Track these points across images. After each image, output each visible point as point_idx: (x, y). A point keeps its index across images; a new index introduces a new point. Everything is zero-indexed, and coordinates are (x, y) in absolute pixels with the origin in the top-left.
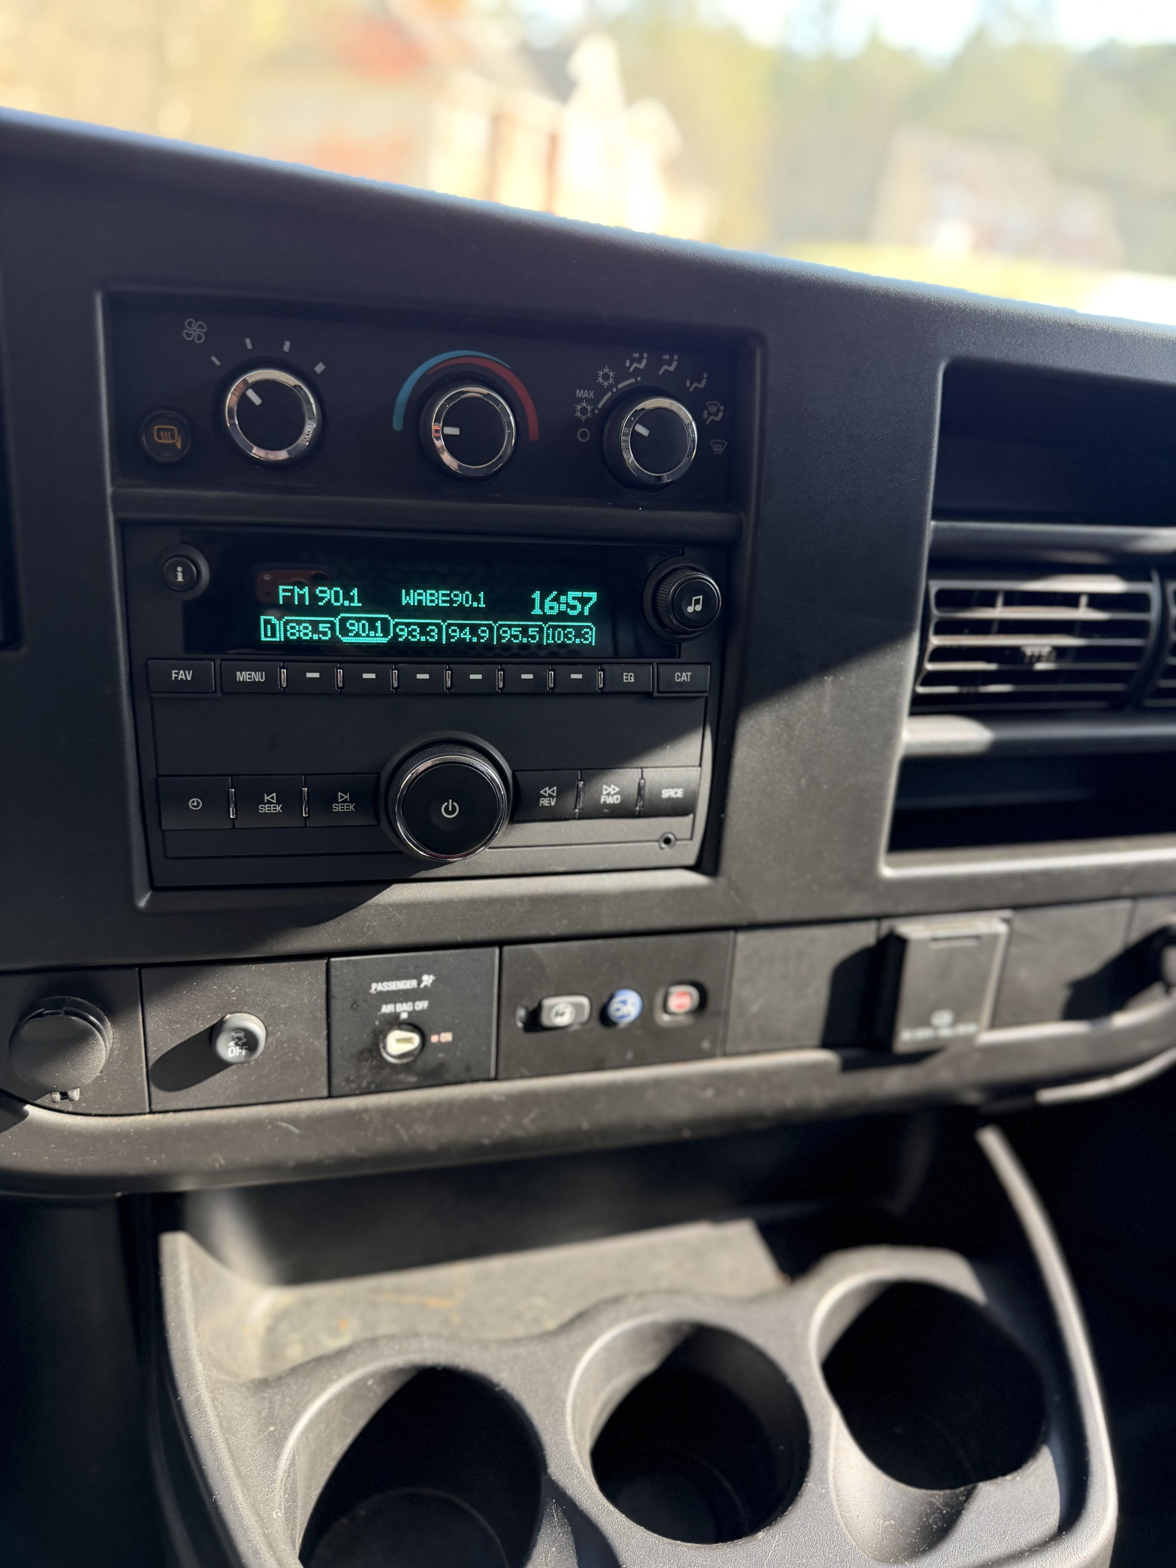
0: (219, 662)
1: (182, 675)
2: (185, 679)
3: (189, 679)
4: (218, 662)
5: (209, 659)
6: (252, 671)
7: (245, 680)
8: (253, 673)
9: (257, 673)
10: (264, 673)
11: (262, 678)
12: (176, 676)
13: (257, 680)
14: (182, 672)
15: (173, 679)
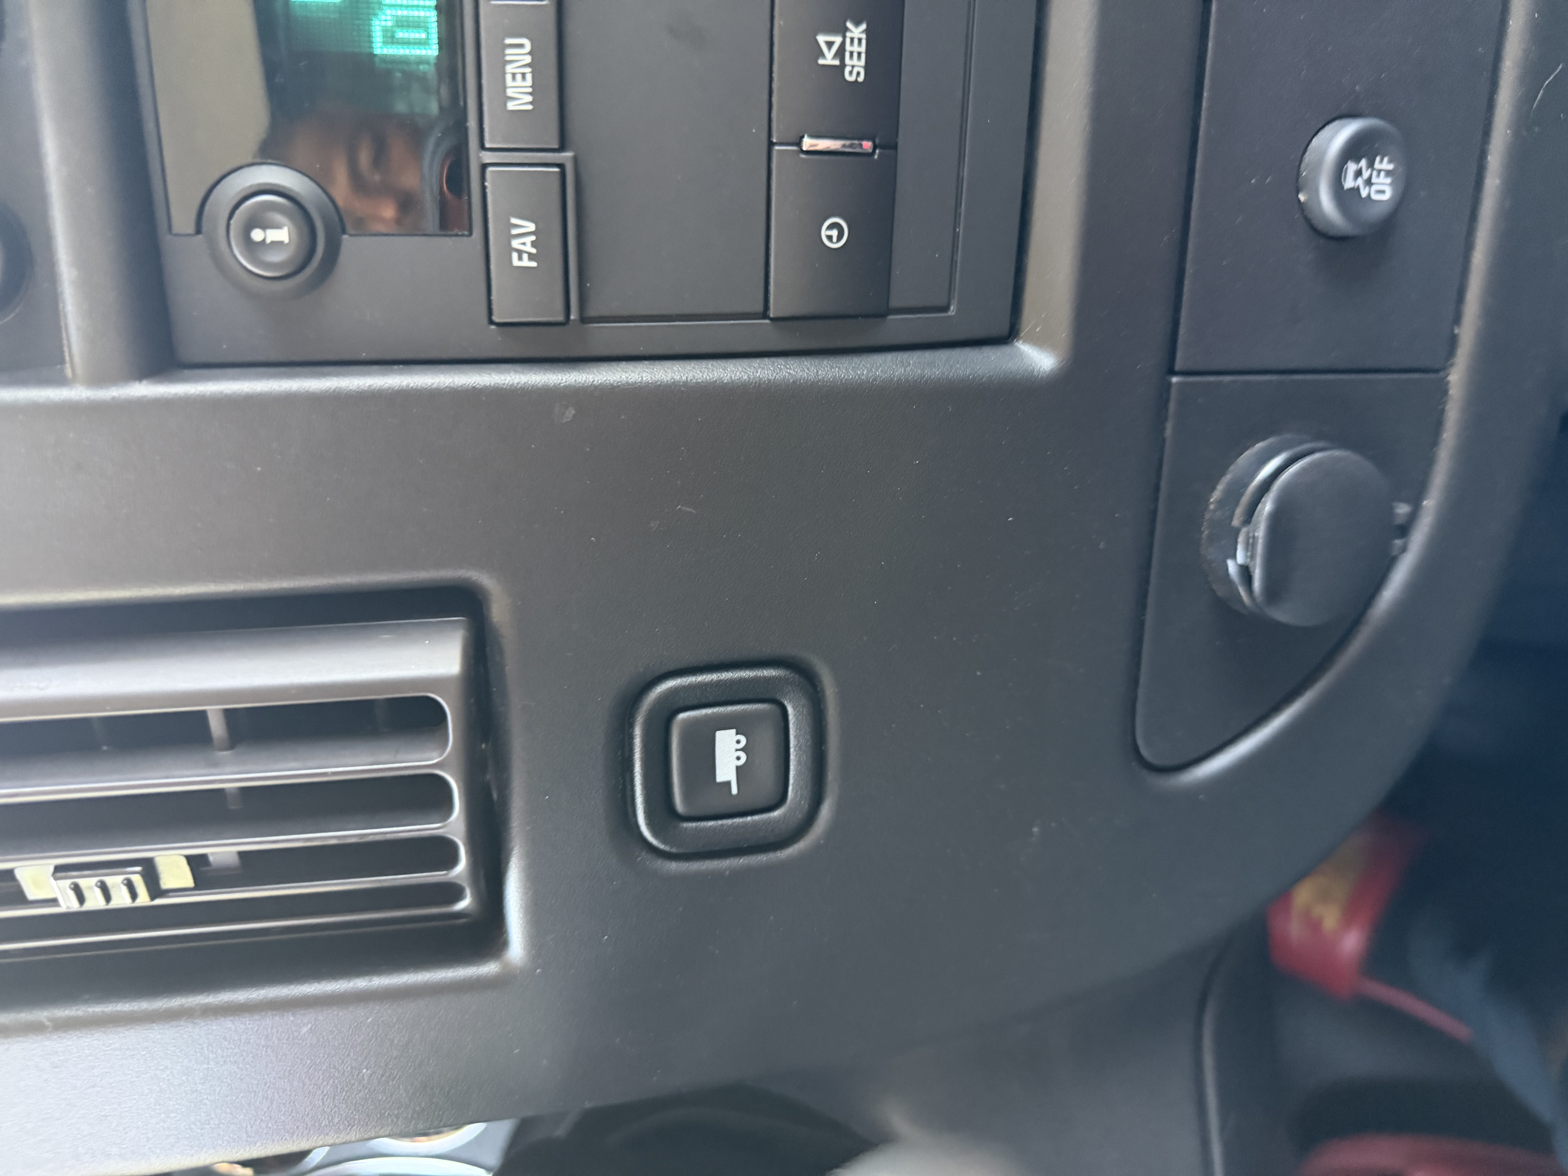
0: (488, 153)
1: (526, 244)
2: (533, 238)
3: (531, 227)
4: (488, 157)
5: (483, 178)
6: (504, 73)
7: (530, 90)
8: (509, 69)
9: (508, 58)
10: (509, 41)
11: (521, 46)
12: (525, 256)
13: (528, 59)
14: (515, 243)
15: (534, 264)
